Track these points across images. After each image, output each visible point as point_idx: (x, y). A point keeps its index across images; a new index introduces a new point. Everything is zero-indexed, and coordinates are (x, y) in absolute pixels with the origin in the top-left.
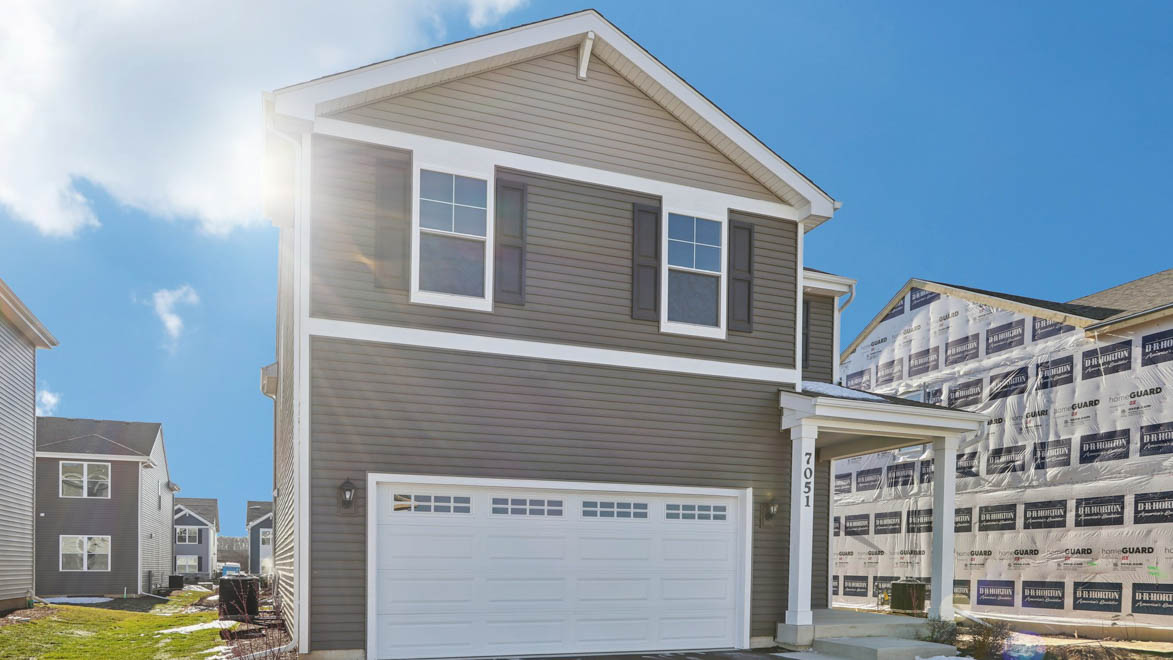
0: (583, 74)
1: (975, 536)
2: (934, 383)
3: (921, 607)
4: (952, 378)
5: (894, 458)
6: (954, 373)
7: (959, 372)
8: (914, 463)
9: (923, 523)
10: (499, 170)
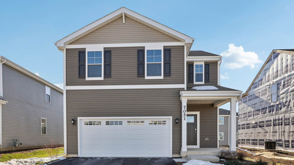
0: (124, 22)
1: (290, 126)
2: (279, 80)
3: (275, 148)
4: (284, 78)
5: (270, 104)
6: (284, 77)
7: (286, 76)
8: (275, 105)
9: (277, 123)
10: (104, 48)
